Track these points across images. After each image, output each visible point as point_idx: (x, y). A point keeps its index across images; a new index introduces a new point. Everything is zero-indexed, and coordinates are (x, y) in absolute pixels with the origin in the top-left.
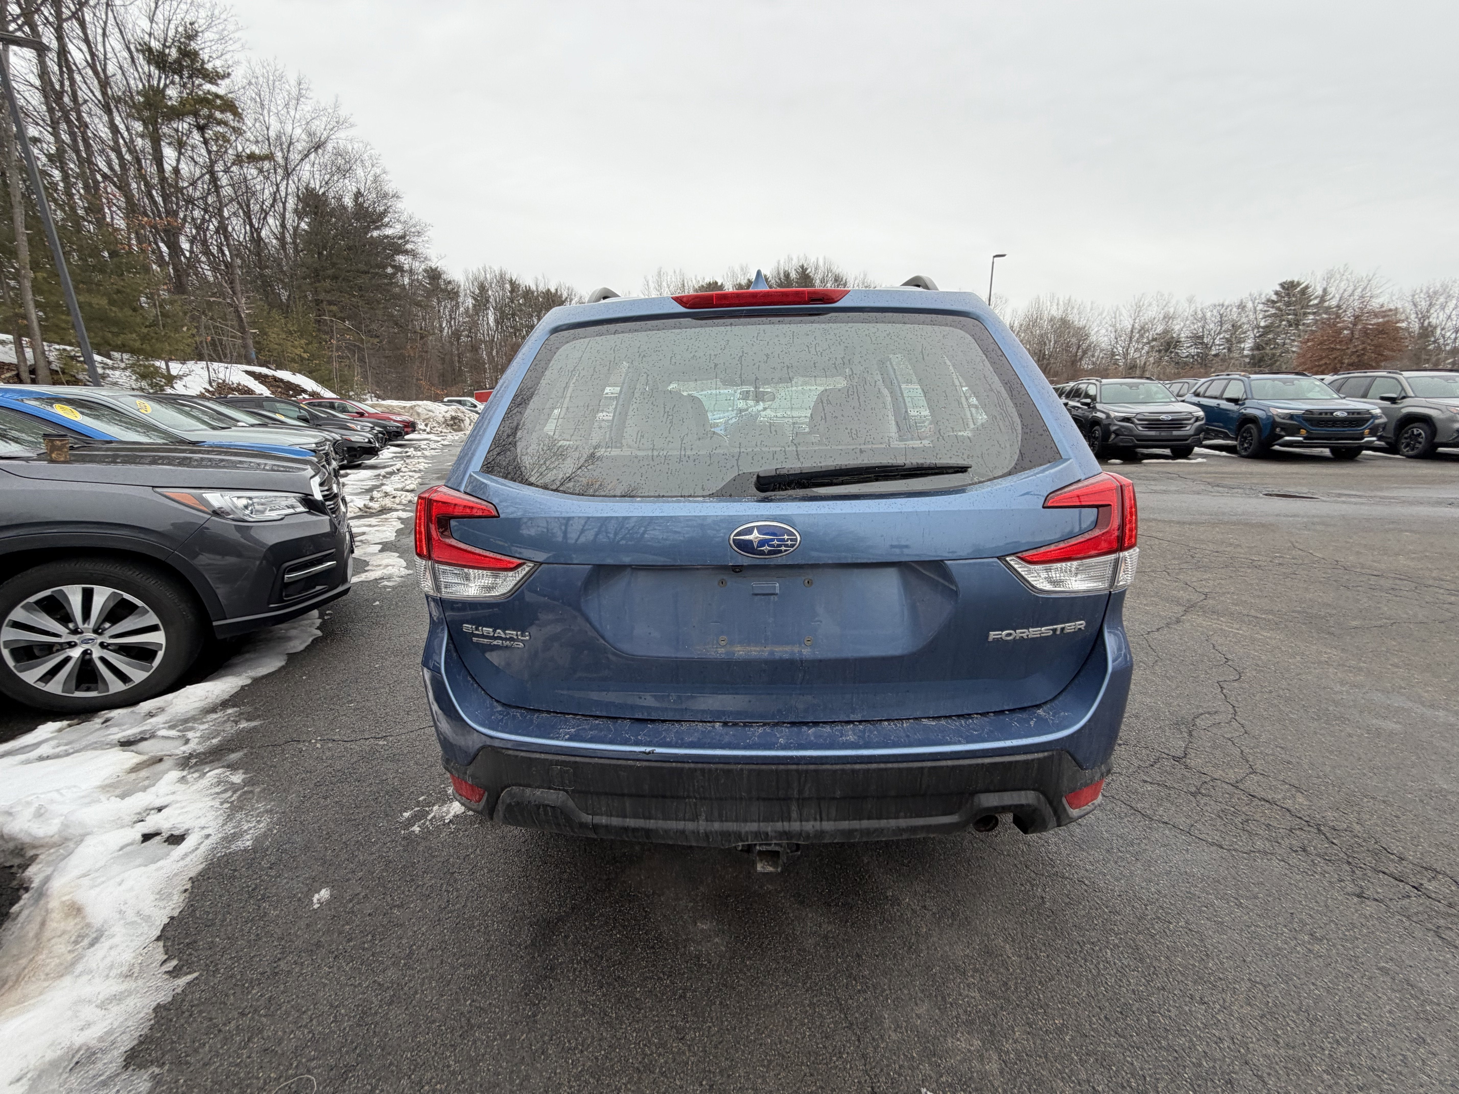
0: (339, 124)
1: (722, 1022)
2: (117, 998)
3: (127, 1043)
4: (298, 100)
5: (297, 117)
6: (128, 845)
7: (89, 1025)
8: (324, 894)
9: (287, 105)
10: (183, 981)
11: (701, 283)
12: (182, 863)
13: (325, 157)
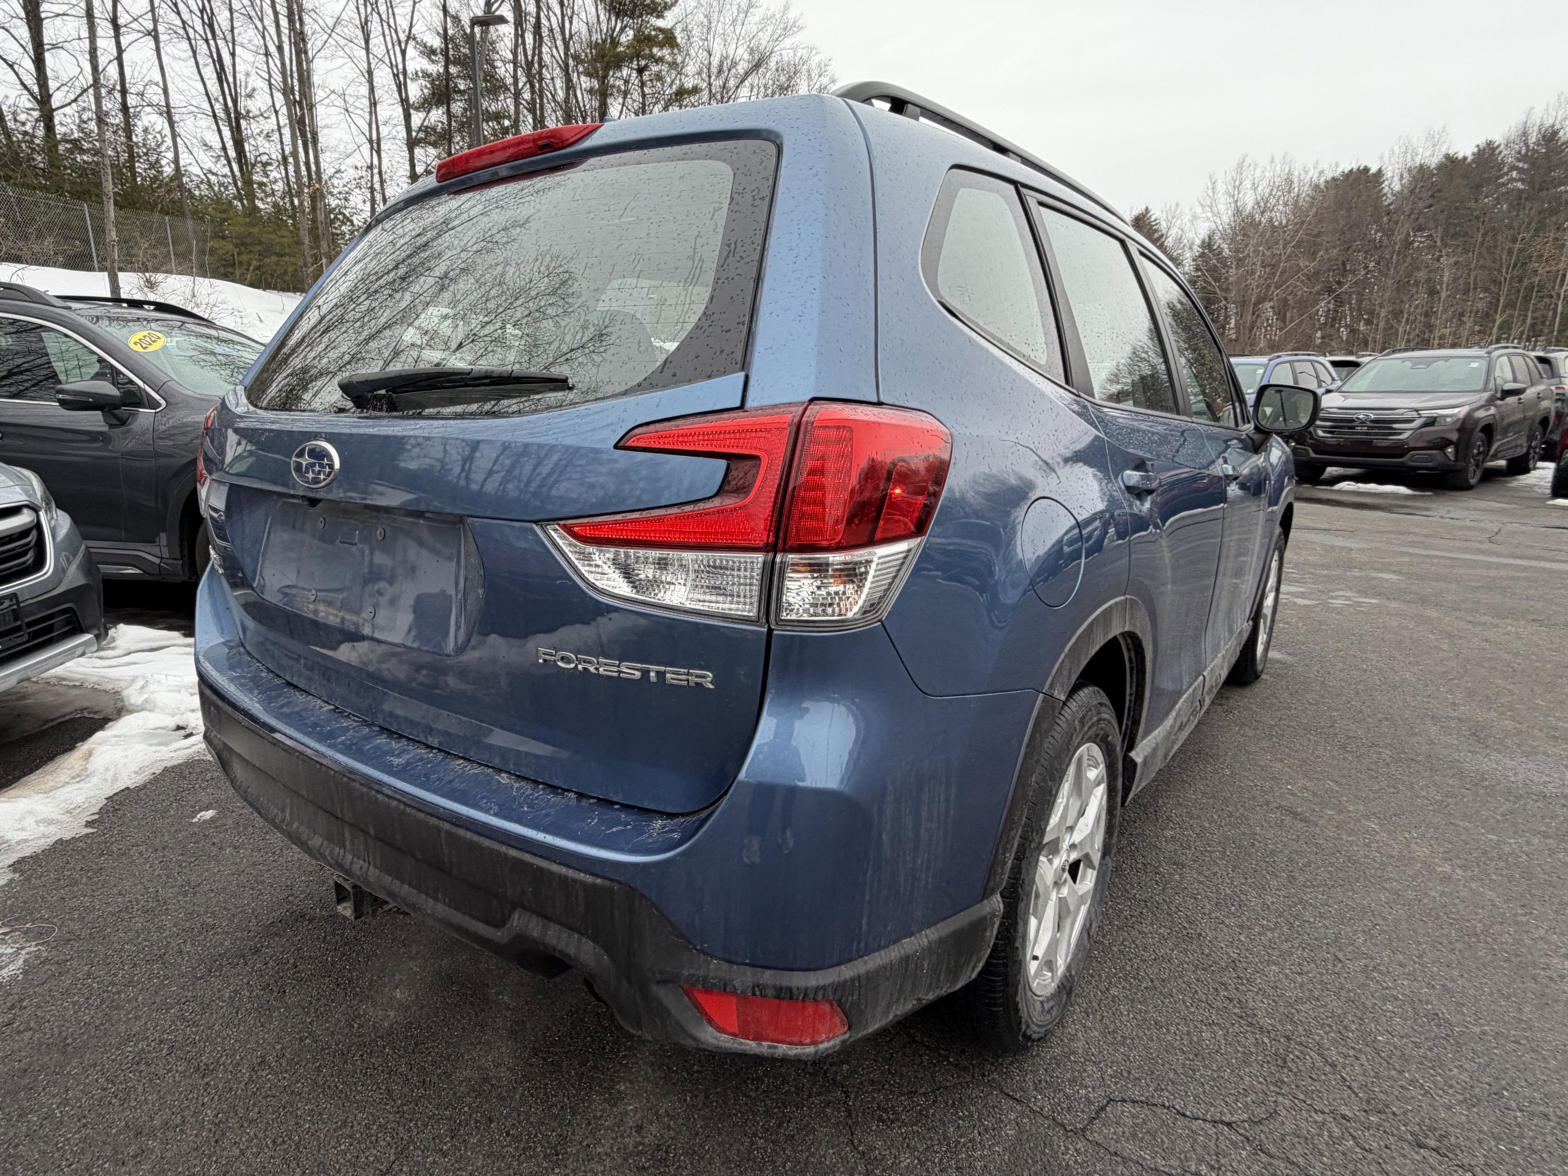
0: (788, 29)
1: (297, 1082)
2: (50, 822)
3: (27, 852)
4: (747, 12)
5: (743, 33)
6: (162, 728)
7: (23, 829)
8: (209, 814)
9: (734, 21)
10: (89, 830)
11: (1329, 175)
12: (173, 754)
13: (766, 77)
